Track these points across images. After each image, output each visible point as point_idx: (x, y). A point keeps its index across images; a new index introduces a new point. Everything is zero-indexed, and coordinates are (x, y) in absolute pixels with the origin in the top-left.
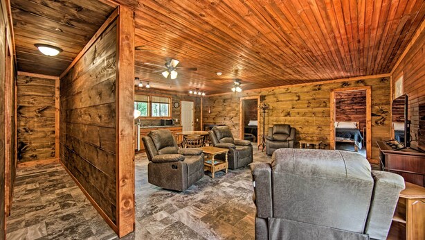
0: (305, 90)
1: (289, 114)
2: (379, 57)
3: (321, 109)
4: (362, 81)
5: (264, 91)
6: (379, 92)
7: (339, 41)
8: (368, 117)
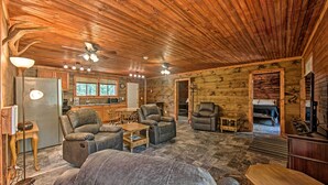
0: (227, 72)
1: (213, 93)
2: (289, 38)
3: (241, 89)
4: (276, 64)
5: (194, 74)
6: (292, 73)
7: (243, 19)
8: (282, 96)
